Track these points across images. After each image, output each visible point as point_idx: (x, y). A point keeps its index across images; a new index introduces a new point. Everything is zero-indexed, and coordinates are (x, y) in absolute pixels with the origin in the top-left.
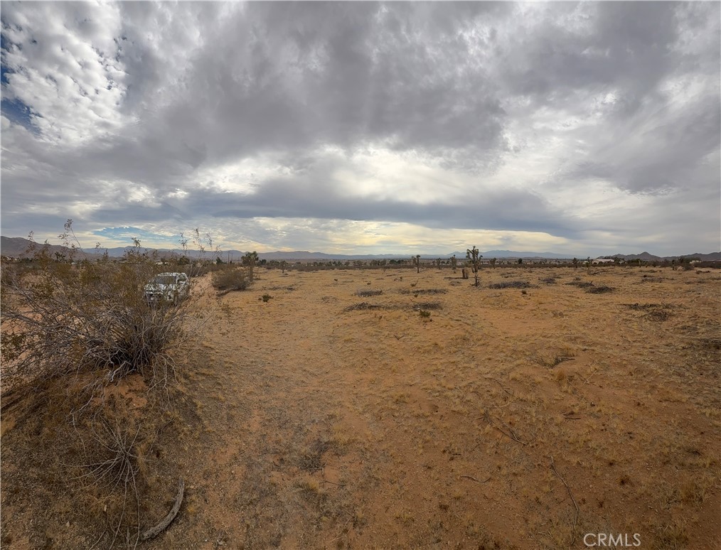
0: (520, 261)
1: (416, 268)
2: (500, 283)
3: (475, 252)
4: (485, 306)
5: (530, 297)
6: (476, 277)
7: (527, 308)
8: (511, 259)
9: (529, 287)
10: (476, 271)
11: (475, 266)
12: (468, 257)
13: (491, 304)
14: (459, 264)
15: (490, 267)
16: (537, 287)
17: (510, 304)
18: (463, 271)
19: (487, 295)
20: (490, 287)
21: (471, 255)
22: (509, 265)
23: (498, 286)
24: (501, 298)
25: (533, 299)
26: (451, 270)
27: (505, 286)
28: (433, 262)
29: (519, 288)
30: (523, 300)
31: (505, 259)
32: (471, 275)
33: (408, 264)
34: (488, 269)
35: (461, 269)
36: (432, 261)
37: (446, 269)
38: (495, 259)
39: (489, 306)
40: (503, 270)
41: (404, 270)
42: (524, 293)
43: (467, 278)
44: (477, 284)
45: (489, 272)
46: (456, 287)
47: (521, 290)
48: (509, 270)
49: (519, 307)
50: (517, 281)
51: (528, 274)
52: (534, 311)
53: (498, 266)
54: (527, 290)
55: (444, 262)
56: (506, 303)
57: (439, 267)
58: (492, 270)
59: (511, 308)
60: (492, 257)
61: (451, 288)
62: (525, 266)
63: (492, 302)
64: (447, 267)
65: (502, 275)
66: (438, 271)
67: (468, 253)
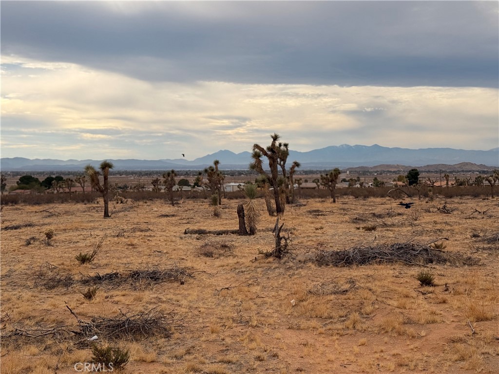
0: (413, 176)
1: (101, 201)
2: (349, 248)
3: (277, 153)
4: (304, 323)
5: (447, 296)
6: (277, 230)
7: (437, 334)
8: (385, 170)
9: (442, 261)
10: (280, 210)
11: (276, 194)
12: (257, 167)
13: (320, 317)
14: (231, 186)
15: (322, 196)
16: (469, 262)
17: (380, 320)
18: (240, 211)
19: (311, 286)
20: (321, 261)
21: (265, 161)
22: (380, 189)
23: (344, 259)
24: (353, 299)
25: (455, 302)
26: (205, 206)
27: (365, 257)
28: (155, 182)
29: (409, 263)
30: (421, 307)
31: (365, 172)
32: (265, 221)
33: (77, 188)
34: (315, 204)
35: (235, 203)
36: (150, 179)
37: (190, 204)
38: (337, 172)
39: (314, 323)
40: (358, 207)
41: (61, 207)
42: (426, 281)
43: (252, 232)
44: (279, 253)
45: (317, 213)
46: (218, 263)
47: (415, 271)
48: (379, 205)
49: (411, 330)
50: (402, 241)
51: (439, 218)
52: (460, 346)
53: (344, 193)
54: (436, 271)
55: (184, 183)
56: (368, 316)
57: (172, 198)
58: (327, 205)
59: (383, 330)
60: (329, 164)
61: (200, 264)
62: (429, 192)
63: (324, 309)
64: (194, 197)
65: (356, 220)
66: (168, 209)
67: (256, 156)
